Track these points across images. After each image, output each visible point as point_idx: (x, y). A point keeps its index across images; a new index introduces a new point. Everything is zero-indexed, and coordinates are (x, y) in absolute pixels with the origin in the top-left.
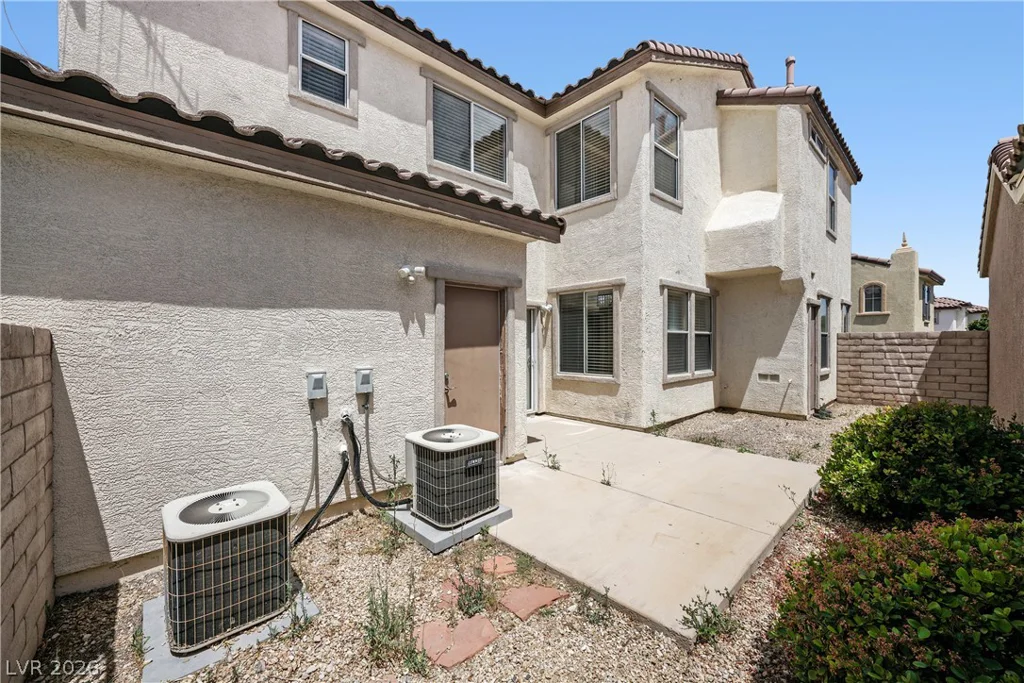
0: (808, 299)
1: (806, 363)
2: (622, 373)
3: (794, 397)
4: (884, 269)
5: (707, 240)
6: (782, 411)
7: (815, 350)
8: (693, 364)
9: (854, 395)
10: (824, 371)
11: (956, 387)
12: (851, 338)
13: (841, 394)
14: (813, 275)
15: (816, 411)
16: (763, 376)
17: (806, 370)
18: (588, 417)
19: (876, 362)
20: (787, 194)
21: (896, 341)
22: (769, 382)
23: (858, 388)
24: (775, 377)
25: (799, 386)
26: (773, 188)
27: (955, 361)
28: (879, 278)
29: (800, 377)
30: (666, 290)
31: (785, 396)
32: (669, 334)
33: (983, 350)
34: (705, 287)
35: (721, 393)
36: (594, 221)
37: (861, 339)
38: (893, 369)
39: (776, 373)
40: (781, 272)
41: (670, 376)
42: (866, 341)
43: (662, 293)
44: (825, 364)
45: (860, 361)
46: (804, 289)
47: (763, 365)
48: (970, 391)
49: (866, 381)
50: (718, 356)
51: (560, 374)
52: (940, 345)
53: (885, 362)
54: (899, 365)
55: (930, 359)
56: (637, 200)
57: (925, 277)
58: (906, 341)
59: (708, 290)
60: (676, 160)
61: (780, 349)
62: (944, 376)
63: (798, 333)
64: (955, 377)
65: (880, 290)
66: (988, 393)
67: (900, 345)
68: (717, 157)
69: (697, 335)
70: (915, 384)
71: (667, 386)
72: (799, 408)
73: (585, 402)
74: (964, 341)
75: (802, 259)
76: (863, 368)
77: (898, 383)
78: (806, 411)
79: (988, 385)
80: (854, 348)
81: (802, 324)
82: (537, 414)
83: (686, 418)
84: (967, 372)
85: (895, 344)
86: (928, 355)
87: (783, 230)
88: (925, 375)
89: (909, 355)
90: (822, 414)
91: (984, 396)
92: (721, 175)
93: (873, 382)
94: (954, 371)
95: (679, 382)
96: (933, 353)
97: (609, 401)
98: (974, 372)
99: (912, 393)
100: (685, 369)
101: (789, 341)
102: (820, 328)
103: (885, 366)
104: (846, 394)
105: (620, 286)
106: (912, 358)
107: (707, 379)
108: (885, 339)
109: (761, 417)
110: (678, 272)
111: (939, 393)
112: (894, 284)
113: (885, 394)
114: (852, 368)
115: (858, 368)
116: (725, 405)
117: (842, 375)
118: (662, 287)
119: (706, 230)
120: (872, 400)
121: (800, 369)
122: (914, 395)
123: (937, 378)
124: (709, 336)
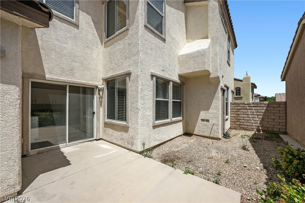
0: (221, 86)
1: (220, 115)
2: (130, 121)
3: (216, 130)
4: (241, 82)
5: (179, 59)
6: (211, 136)
7: (224, 109)
8: (171, 115)
9: (237, 126)
10: (227, 117)
11: (274, 123)
12: (235, 104)
13: (232, 125)
14: (223, 77)
15: (224, 135)
16: (203, 120)
17: (220, 118)
18: (117, 143)
19: (245, 113)
20: (212, 39)
21: (252, 105)
22: (205, 122)
23: (238, 123)
24: (208, 121)
25: (218, 125)
26: (207, 38)
27: (274, 113)
28: (240, 85)
29: (218, 121)
30: (154, 78)
31: (212, 129)
32: (156, 100)
33: (284, 109)
34: (178, 80)
35: (186, 127)
36: (120, 42)
37: (239, 104)
38: (251, 116)
39: (208, 119)
40: (210, 74)
41: (157, 122)
42: (241, 105)
43: (152, 79)
44: (227, 115)
45: (239, 113)
46: (219, 82)
47: (203, 115)
48: (279, 125)
49: (241, 121)
50: (184, 111)
51: (107, 120)
52: (268, 107)
53: (248, 113)
54: (253, 115)
55: (265, 113)
56: (137, 28)
57: (253, 85)
58: (256, 105)
59: (179, 82)
60: (162, 17)
61: (210, 108)
62: (269, 119)
63: (217, 101)
64: (274, 119)
65: (240, 89)
66: (286, 126)
67: (253, 107)
68: (184, 25)
69: (173, 102)
70: (259, 122)
71: (155, 127)
72: (218, 134)
73: (116, 135)
74: (277, 105)
75: (219, 68)
76: (240, 115)
77: (253, 122)
78: (220, 136)
79: (286, 123)
80: (237, 108)
81: (219, 97)
82: (96, 140)
83: (168, 141)
84: (278, 118)
85: (252, 107)
86: (263, 111)
87: (211, 55)
88: (263, 119)
89: (257, 111)
90: (226, 136)
91: (284, 127)
92: (186, 34)
93: (243, 121)
94: (273, 117)
95: (163, 124)
96: (265, 110)
97: (125, 135)
98: (281, 118)
99: (258, 125)
100: (167, 118)
101: (213, 105)
102: (225, 100)
103: (248, 115)
104: (233, 126)
105: (129, 74)
106: (258, 112)
107: (179, 121)
108: (248, 104)
109: (202, 138)
110: (163, 71)
111: (268, 126)
112: (244, 87)
113: (248, 126)
114: (236, 116)
115: (238, 116)
116: (188, 132)
117: (232, 118)
118: (152, 76)
119: (179, 55)
120: (243, 128)
121: (218, 117)
122: (259, 126)
123: (267, 120)
124: (180, 102)
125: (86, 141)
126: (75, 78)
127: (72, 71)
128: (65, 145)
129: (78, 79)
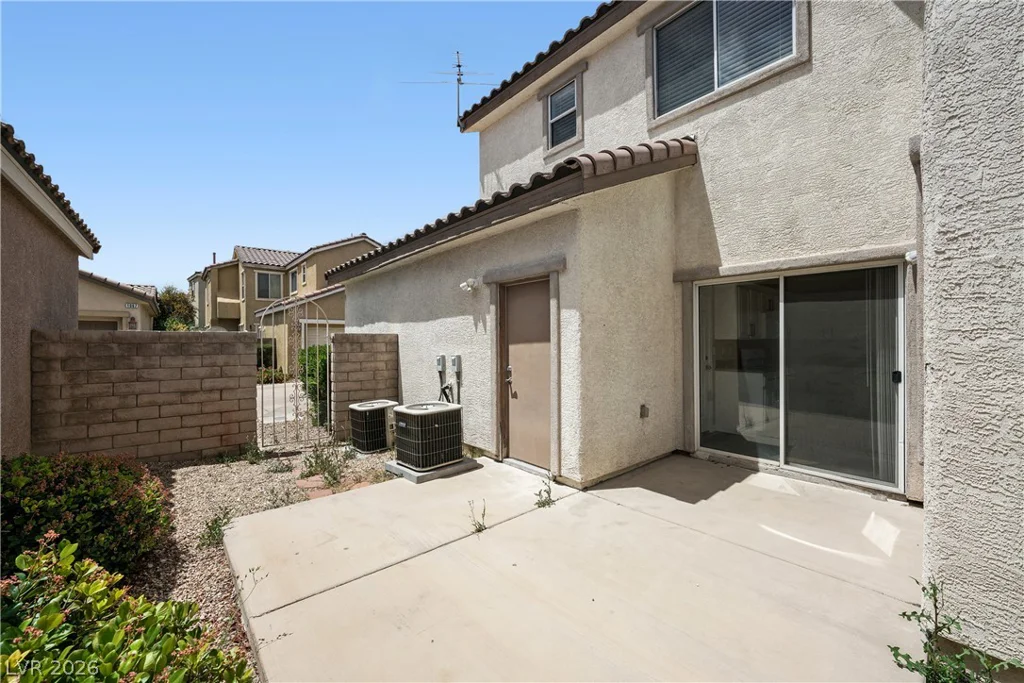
125: (852, 485)
126: (802, 250)
127: (791, 229)
128: (774, 468)
129: (815, 250)
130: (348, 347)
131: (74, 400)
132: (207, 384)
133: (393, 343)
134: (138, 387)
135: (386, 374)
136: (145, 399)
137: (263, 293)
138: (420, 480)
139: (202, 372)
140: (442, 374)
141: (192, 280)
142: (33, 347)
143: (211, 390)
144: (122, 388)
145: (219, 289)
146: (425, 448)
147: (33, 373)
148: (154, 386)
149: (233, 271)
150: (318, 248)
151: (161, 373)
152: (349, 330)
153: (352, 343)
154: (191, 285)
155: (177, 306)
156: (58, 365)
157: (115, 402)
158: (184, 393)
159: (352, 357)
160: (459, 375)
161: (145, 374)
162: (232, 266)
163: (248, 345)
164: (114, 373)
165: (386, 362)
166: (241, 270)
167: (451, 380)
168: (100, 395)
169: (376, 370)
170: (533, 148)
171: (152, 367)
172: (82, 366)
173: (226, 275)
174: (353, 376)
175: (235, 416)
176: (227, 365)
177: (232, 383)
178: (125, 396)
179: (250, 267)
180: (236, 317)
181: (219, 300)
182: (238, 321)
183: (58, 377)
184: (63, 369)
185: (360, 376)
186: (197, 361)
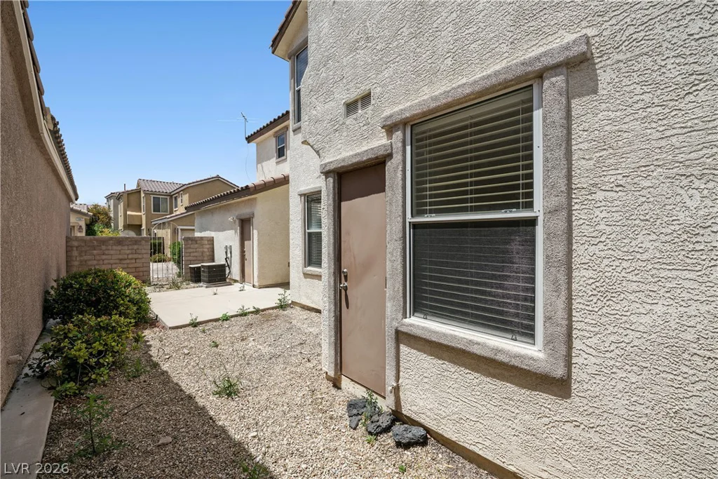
30: (304, 198)
32: (309, 233)
130: (190, 242)
131: (81, 261)
132: (130, 256)
133: (211, 240)
134: (104, 257)
135: (208, 253)
136: (106, 262)
137: (157, 209)
138: (207, 287)
139: (128, 252)
140: (226, 252)
141: (109, 198)
142: (67, 242)
143: (132, 259)
144: (98, 257)
145: (128, 206)
146: (209, 277)
147: (67, 252)
148: (109, 257)
149: (137, 194)
150: (189, 184)
151: (112, 252)
152: (197, 234)
153: (192, 241)
154: (108, 201)
155: (101, 217)
156: (75, 249)
157: (95, 262)
158: (121, 260)
159: (192, 246)
160: (231, 253)
161: (106, 252)
162: (138, 192)
163: (146, 241)
164: (95, 252)
165: (208, 249)
166: (143, 195)
167: (229, 255)
168: (90, 260)
169: (203, 252)
170: (273, 158)
171: (109, 250)
172: (83, 249)
173: (133, 198)
174: (192, 254)
175: (141, 269)
176: (138, 249)
177: (140, 256)
178: (99, 260)
179: (148, 194)
180: (139, 223)
181: (128, 213)
182: (141, 226)
183: (75, 253)
184: (77, 250)
185: (195, 254)
186: (126, 247)
